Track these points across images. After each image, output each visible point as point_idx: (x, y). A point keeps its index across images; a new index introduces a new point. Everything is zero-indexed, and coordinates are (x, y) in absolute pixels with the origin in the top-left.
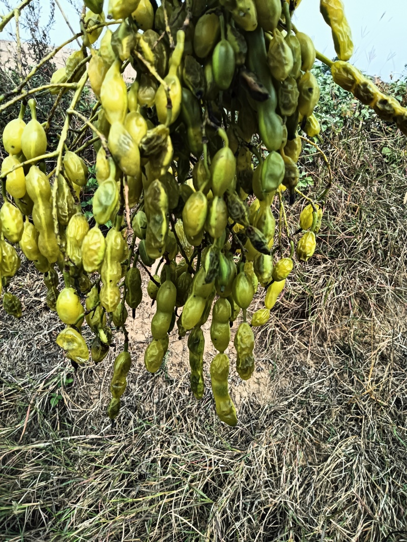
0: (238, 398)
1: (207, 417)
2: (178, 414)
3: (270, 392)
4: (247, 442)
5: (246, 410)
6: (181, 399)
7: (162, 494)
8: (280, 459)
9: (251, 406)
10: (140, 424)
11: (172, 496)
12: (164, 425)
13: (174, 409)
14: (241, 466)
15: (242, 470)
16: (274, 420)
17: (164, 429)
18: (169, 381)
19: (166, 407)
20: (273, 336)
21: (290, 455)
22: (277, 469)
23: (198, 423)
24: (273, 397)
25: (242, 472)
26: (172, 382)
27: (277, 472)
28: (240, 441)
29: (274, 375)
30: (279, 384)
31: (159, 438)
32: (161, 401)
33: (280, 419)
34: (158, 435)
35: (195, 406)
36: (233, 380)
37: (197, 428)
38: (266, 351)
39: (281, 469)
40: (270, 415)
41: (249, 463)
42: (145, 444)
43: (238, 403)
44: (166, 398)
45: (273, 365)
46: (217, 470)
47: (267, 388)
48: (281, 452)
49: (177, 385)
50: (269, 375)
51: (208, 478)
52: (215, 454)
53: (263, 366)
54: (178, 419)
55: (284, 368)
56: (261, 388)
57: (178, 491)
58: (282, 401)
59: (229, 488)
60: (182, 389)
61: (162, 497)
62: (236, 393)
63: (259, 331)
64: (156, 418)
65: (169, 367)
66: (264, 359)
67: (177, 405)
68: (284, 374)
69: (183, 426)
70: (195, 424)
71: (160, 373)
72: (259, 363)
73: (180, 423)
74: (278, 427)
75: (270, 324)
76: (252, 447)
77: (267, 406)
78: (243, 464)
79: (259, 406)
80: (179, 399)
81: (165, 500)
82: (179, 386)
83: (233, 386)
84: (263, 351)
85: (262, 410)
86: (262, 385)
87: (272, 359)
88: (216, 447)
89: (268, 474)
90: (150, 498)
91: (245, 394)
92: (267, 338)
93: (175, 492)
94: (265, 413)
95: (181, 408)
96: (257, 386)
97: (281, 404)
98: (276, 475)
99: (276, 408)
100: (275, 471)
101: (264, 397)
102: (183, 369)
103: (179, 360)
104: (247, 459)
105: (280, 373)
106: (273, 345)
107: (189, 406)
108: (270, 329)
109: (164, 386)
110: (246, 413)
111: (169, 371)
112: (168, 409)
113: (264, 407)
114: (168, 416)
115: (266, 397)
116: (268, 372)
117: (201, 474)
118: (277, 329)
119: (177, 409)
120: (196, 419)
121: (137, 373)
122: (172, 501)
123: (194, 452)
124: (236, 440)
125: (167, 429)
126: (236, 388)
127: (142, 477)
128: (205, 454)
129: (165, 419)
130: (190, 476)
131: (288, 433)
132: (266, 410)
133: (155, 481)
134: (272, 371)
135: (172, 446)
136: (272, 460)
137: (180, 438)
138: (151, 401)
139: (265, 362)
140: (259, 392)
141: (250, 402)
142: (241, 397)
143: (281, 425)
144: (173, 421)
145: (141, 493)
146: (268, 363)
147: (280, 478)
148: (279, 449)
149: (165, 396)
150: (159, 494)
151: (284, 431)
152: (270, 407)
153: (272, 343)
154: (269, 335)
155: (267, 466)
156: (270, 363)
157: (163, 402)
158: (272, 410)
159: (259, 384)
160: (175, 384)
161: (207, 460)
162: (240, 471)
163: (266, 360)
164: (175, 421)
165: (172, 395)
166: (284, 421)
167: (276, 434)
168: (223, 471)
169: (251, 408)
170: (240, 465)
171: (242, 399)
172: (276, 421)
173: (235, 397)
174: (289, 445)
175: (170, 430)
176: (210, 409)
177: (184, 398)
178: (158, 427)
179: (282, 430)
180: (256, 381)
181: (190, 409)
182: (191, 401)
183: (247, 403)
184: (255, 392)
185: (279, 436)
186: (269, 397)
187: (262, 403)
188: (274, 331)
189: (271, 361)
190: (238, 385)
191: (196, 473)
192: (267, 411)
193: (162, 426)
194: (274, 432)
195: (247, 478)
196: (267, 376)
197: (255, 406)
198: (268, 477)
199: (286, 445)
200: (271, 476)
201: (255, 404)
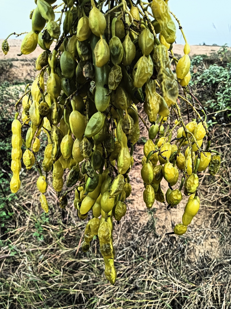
0: (197, 253)
1: (177, 261)
2: (160, 256)
3: (219, 252)
4: (201, 280)
5: (202, 261)
6: (162, 248)
7: (146, 300)
8: (222, 295)
9: (206, 259)
10: (138, 258)
11: (152, 303)
12: (152, 261)
13: (158, 253)
14: (195, 295)
15: (196, 297)
16: (219, 270)
17: (152, 264)
18: (156, 236)
19: (153, 251)
20: (223, 218)
21: (229, 294)
22: (219, 301)
23: (171, 263)
24: (220, 255)
25: (195, 299)
26: (157, 237)
27: (220, 304)
28: (196, 278)
29: (222, 242)
30: (225, 248)
31: (147, 268)
32: (150, 247)
33: (224, 271)
34: (147, 266)
35: (171, 253)
36: (195, 242)
37: (171, 266)
38: (218, 226)
39: (222, 302)
40: (217, 266)
41: (201, 293)
42: (140, 270)
43: (197, 255)
44: (153, 246)
45: (222, 235)
46: (180, 294)
47: (216, 249)
48: (223, 291)
49: (161, 239)
50: (219, 241)
51: (174, 297)
52: (179, 284)
53: (215, 235)
54: (160, 259)
55: (229, 238)
56: (213, 249)
57: (156, 301)
58: (226, 259)
59: (186, 306)
60: (164, 242)
61: (146, 302)
62: (197, 249)
63: (214, 213)
64: (147, 256)
65: (156, 228)
66: (216, 231)
67: (159, 251)
68: (229, 242)
69: (162, 264)
70: (170, 264)
71: (151, 231)
72: (213, 233)
73: (161, 262)
74: (222, 275)
75: (221, 210)
76: (203, 284)
77: (215, 260)
78: (196, 293)
79: (211, 259)
80: (161, 247)
81: (147, 305)
82: (162, 240)
83: (195, 244)
84: (216, 225)
85: (212, 262)
86: (214, 247)
87: (221, 231)
88: (181, 280)
89: (213, 303)
90: (139, 301)
91: (202, 251)
92: (219, 218)
93: (154, 301)
94: (214, 265)
95: (162, 253)
96: (210, 247)
97: (225, 261)
98: (218, 305)
99: (221, 262)
100: (218, 302)
101: (214, 254)
102: (165, 230)
103: (163, 224)
104: (199, 291)
105: (227, 241)
106: (222, 223)
107: (167, 253)
108: (222, 213)
109: (153, 239)
110: (202, 262)
111: (156, 230)
112: (154, 252)
113: (214, 260)
114: (154, 256)
115: (216, 254)
116: (218, 239)
117: (170, 294)
118: (226, 213)
119: (160, 253)
120: (171, 261)
121: (138, 229)
122: (151, 306)
123: (167, 280)
124: (194, 278)
125: (153, 264)
126: (197, 246)
127: (136, 289)
128: (173, 282)
129: (152, 258)
130: (163, 294)
131: (228, 280)
132: (215, 262)
133: (143, 292)
134: (221, 239)
135: (155, 274)
136: (217, 295)
137: (160, 271)
138: (145, 246)
139: (217, 233)
140: (211, 251)
141: (205, 256)
142: (199, 252)
143: (224, 274)
144: (157, 260)
145: (134, 298)
146: (218, 233)
147: (221, 307)
148: (222, 288)
149: (153, 245)
150: (145, 300)
151: (226, 278)
152: (218, 261)
153: (222, 221)
154: (221, 216)
155: (213, 298)
156: (220, 233)
157: (152, 248)
158: (219, 264)
159: (212, 246)
160: (159, 238)
161: (174, 286)
162: (194, 297)
163: (218, 232)
164: (158, 260)
165: (157, 244)
166: (226, 272)
167: (220, 279)
168: (184, 295)
169: (205, 260)
170: (194, 293)
171: (200, 254)
172: (220, 271)
173: (195, 251)
174: (229, 287)
175: (155, 265)
176: (179, 257)
177: (164, 247)
178: (148, 262)
179: (225, 277)
180: (210, 244)
181: (167, 255)
182: (168, 250)
183: (203, 256)
184: (209, 251)
185: (222, 280)
186: (218, 255)
187: (212, 258)
188: (224, 214)
189: (221, 233)
190: (198, 244)
191: (167, 293)
192: (215, 264)
193: (150, 262)
194: (220, 277)
195: (199, 303)
196: (217, 242)
197: (208, 259)
198: (213, 305)
199: (227, 287)
200: (215, 305)
201: (208, 258)
